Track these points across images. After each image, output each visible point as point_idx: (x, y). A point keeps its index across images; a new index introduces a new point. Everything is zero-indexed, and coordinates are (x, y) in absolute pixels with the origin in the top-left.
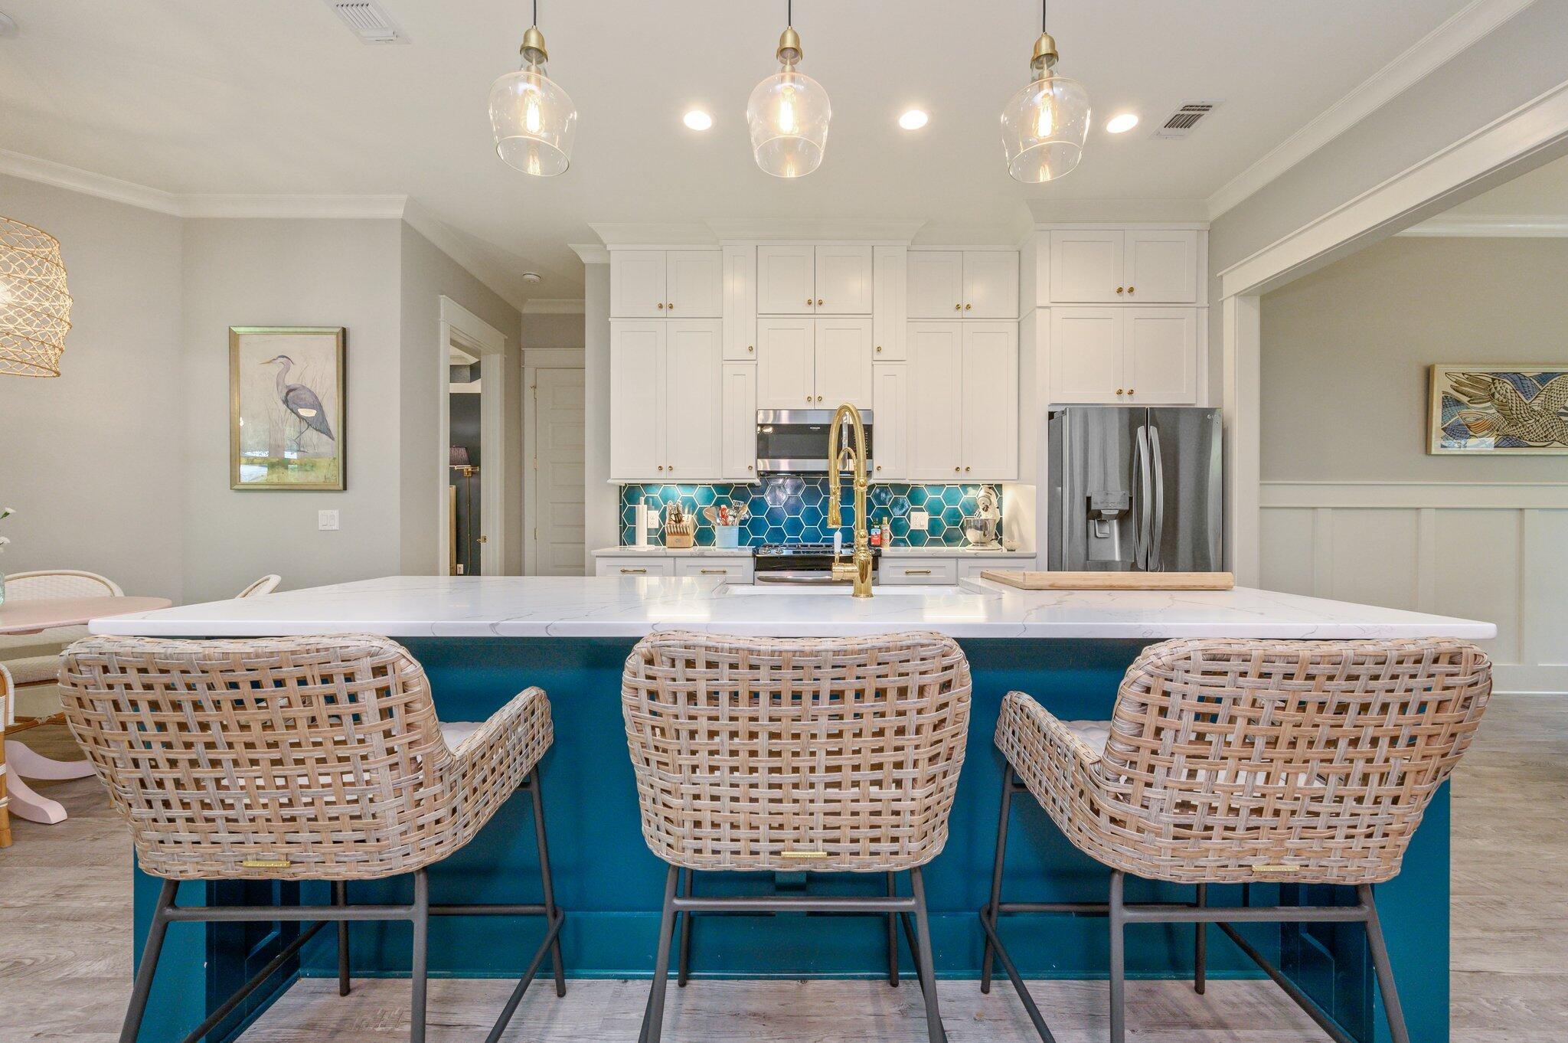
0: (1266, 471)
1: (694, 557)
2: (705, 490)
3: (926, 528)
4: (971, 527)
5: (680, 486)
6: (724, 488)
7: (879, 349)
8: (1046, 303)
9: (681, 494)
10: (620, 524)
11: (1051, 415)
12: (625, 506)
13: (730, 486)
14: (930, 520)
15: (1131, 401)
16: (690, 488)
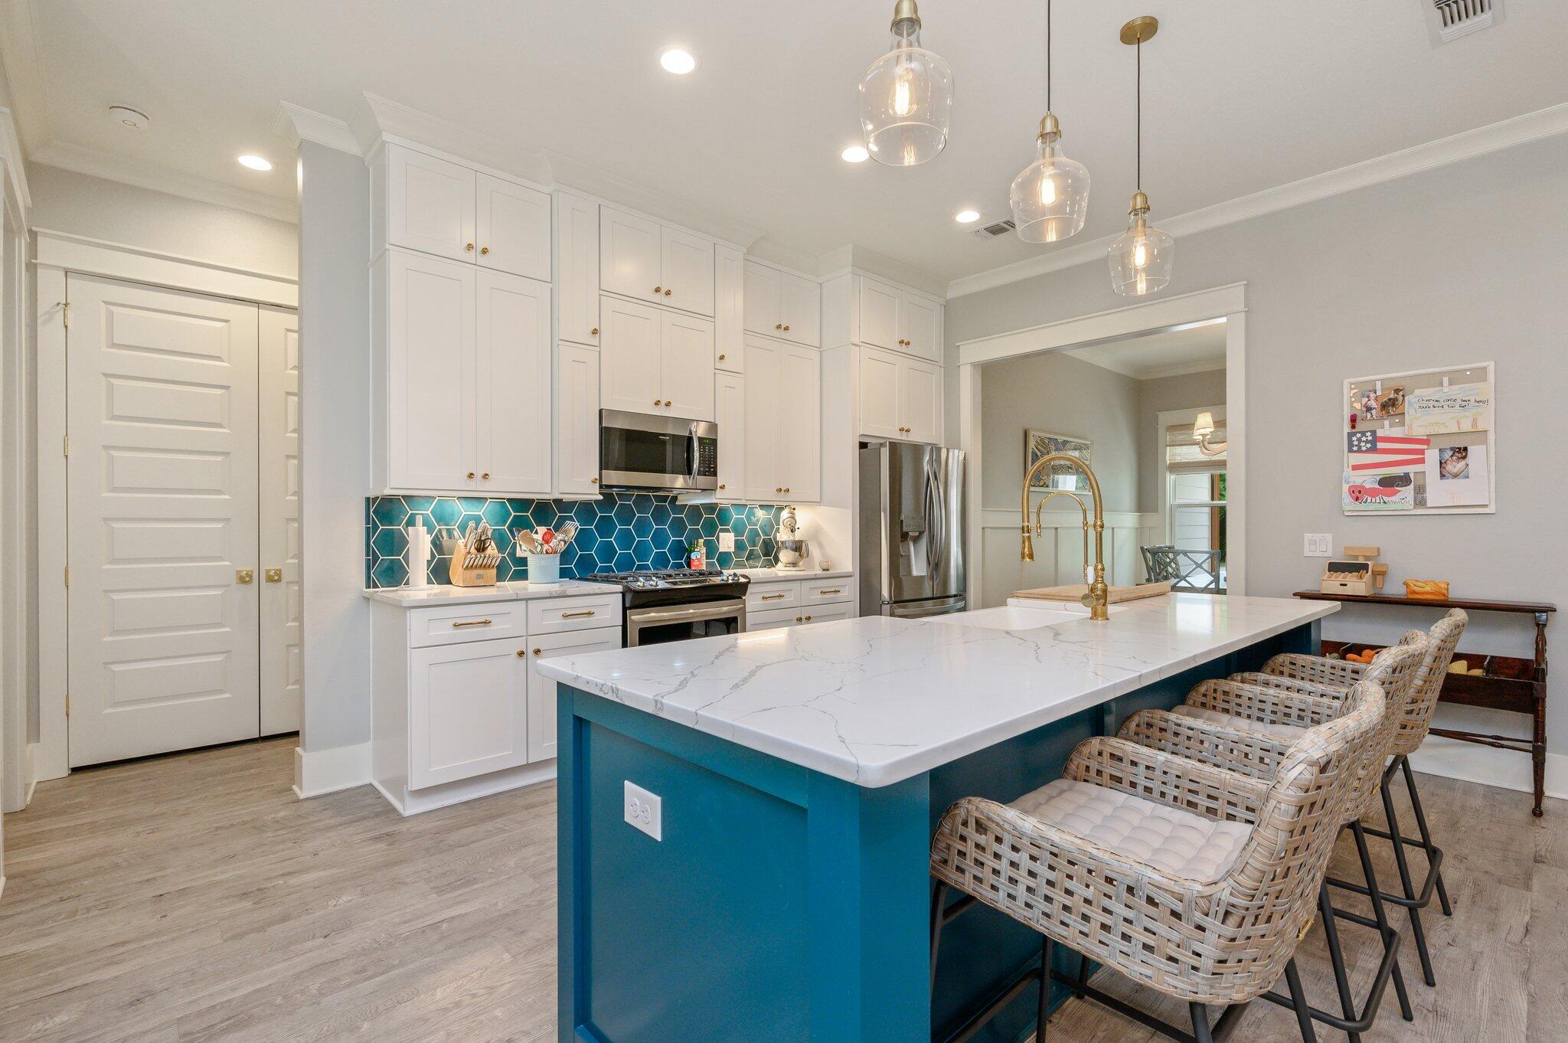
0: (985, 502)
1: (554, 597)
2: (498, 507)
3: (732, 550)
4: (786, 548)
5: (462, 501)
6: (522, 504)
7: (722, 358)
8: (856, 341)
9: (463, 510)
10: (368, 554)
11: (863, 445)
12: (376, 528)
13: (529, 502)
14: (736, 541)
15: (902, 436)
16: (476, 503)
